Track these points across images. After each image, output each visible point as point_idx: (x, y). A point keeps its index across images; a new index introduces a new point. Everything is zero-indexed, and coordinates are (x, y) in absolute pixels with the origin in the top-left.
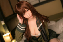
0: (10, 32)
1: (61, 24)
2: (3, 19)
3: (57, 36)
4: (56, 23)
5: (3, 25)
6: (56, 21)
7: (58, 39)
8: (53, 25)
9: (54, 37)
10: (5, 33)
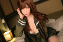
0: (11, 30)
1: (61, 22)
2: (4, 18)
3: (56, 33)
4: (56, 20)
5: (4, 24)
6: (56, 19)
7: (58, 36)
8: (53, 23)
9: (53, 35)
10: (6, 31)
